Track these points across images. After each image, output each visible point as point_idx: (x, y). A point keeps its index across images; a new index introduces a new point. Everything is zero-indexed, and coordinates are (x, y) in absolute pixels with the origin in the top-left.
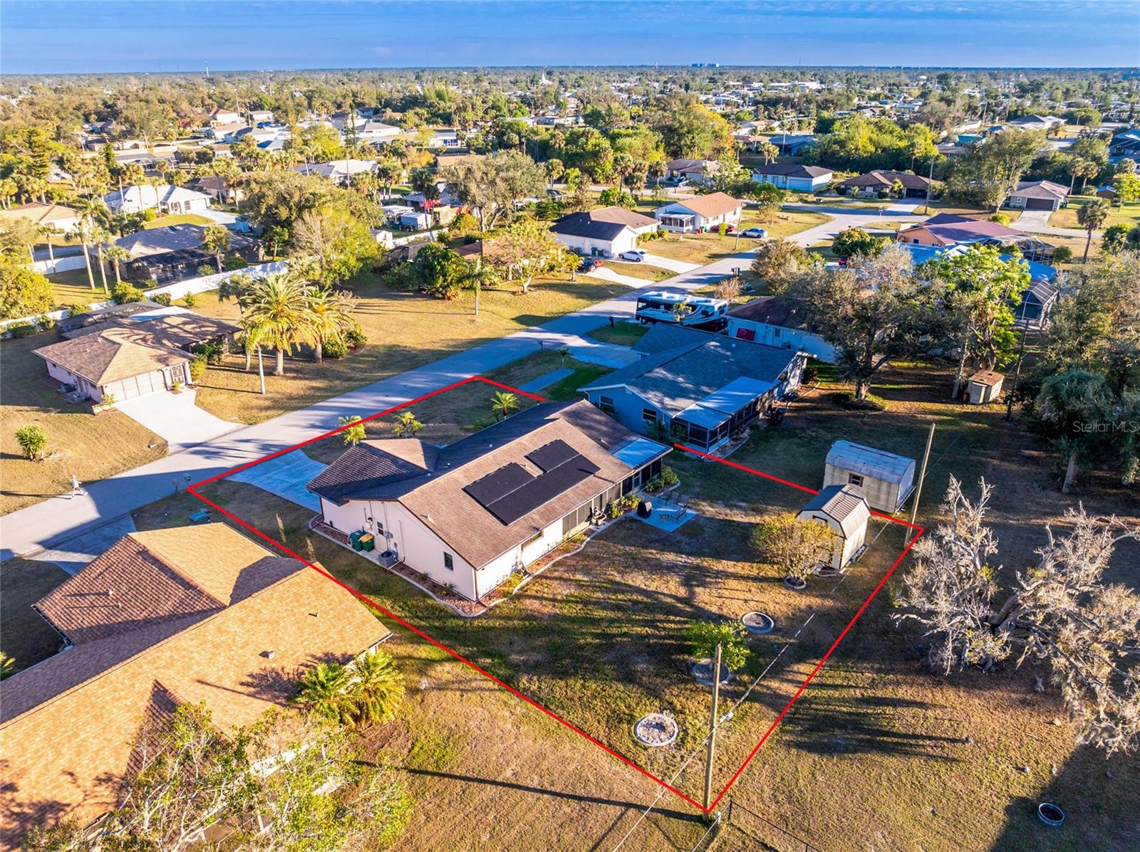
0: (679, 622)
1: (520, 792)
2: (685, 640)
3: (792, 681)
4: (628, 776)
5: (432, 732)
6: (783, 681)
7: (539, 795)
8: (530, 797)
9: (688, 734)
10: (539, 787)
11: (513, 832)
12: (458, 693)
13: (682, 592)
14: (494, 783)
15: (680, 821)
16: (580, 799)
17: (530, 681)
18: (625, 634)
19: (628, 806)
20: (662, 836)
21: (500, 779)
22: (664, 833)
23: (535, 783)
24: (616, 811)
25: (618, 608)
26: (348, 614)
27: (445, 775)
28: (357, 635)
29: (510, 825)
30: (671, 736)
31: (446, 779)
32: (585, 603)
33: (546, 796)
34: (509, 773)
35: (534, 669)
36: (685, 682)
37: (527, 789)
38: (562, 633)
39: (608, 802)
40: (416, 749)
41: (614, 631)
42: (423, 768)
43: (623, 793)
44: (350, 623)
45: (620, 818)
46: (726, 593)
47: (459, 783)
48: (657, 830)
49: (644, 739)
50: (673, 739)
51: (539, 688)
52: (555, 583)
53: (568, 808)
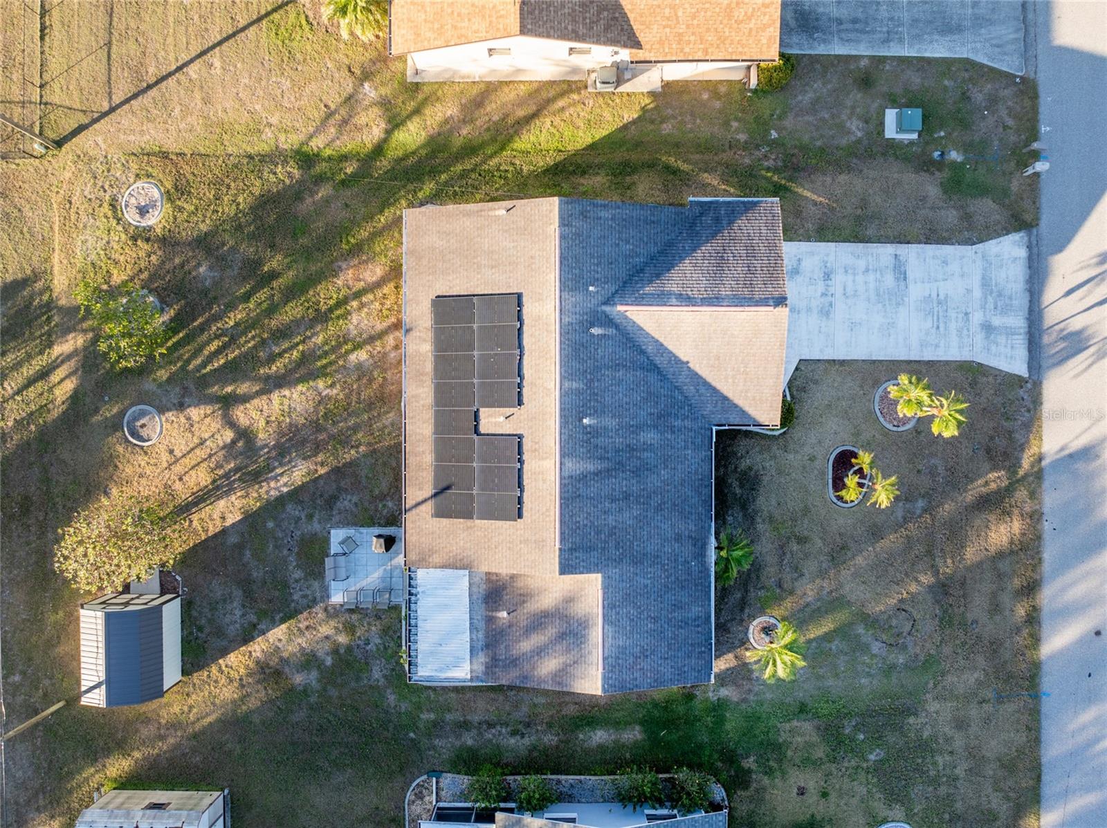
0: (209, 359)
1: (193, 54)
2: (187, 335)
3: (69, 357)
4: (132, 138)
5: (308, 47)
6: (75, 353)
7: (179, 64)
8: (185, 57)
9: (114, 218)
10: (185, 70)
11: (171, 20)
12: (333, 107)
13: (242, 415)
14: (220, 43)
15: (70, 130)
16: (149, 87)
17: (290, 175)
18: (247, 297)
19: (112, 110)
20: (74, 107)
21: (217, 50)
22: (74, 109)
23: (192, 70)
24: (117, 100)
25: (282, 333)
26: (436, 26)
27: (259, 19)
28: (409, 20)
29: (178, 22)
30: (127, 206)
31: (255, 17)
32: (322, 317)
33: (174, 67)
34: (217, 64)
35: (296, 193)
36: (153, 277)
37: (192, 61)
38: (308, 254)
39: (127, 101)
40: (304, 22)
41: (262, 295)
42: (281, 12)
43: (124, 118)
44: (425, 21)
45: (110, 94)
46: (200, 453)
47: (242, 23)
48: (80, 108)
49: (146, 185)
50: (123, 204)
51: (275, 173)
52: (380, 326)
53: (152, 72)
